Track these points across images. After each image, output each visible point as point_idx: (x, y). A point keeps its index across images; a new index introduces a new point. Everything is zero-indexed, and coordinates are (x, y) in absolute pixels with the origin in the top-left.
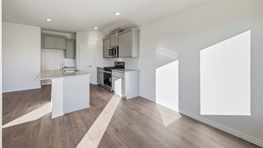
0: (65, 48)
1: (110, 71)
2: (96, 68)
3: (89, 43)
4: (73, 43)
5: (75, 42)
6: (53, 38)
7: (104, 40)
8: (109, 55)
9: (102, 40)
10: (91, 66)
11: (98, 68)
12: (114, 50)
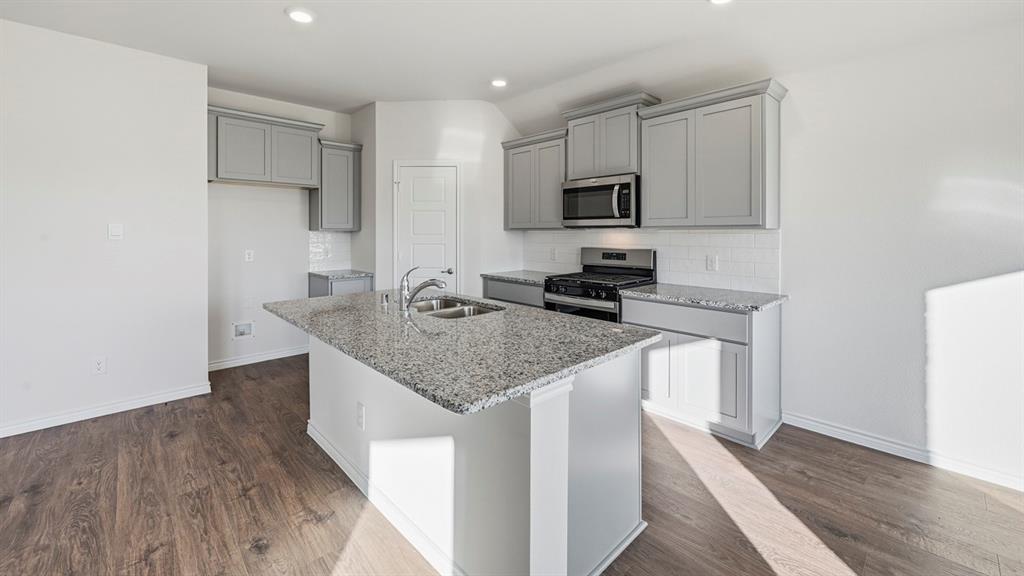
0: (314, 183)
1: (607, 299)
2: (480, 281)
3: (444, 155)
4: (350, 154)
5: (359, 153)
6: (263, 126)
7: (507, 147)
8: (565, 218)
9: (502, 143)
10: (450, 272)
11: (486, 278)
12: (615, 196)
